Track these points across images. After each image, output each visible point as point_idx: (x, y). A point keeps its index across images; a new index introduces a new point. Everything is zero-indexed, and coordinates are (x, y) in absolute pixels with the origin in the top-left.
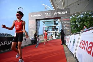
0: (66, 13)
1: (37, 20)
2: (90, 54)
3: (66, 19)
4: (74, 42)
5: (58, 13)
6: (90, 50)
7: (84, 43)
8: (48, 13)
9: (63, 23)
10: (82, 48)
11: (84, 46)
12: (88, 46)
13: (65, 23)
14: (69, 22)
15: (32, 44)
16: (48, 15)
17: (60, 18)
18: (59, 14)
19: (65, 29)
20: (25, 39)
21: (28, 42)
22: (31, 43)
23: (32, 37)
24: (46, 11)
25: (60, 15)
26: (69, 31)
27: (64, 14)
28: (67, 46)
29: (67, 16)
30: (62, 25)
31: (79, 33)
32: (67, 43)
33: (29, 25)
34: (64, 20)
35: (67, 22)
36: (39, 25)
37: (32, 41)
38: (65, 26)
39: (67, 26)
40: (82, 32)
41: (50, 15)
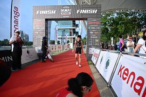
0: (96, 12)
1: (47, 20)
2: (139, 94)
3: (94, 23)
5: (84, 10)
8: (66, 10)
9: (89, 28)
10: (124, 79)
13: (92, 28)
14: (99, 28)
16: (66, 13)
17: (85, 19)
18: (85, 12)
19: (91, 37)
21: (32, 57)
22: (37, 58)
23: (38, 48)
24: (63, 6)
25: (86, 14)
26: (98, 41)
27: (92, 14)
28: (94, 65)
29: (97, 17)
30: (88, 31)
33: (34, 28)
34: (91, 23)
35: (96, 27)
38: (92, 33)
39: (95, 34)
41: (70, 13)
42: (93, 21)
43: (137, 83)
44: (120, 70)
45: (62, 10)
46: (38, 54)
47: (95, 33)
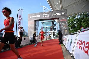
0: (64, 14)
1: (35, 21)
2: (87, 54)
3: (63, 20)
4: (71, 42)
6: (86, 49)
7: (81, 43)
8: (46, 14)
9: (60, 23)
10: (80, 48)
11: (81, 46)
12: (85, 46)
13: (62, 23)
14: (66, 23)
15: (31, 43)
16: (46, 16)
17: (58, 19)
18: (57, 15)
19: (62, 29)
20: (24, 39)
21: (27, 42)
23: (31, 37)
24: (44, 12)
25: (58, 16)
26: (67, 31)
27: (62, 15)
28: (64, 46)
29: (65, 17)
30: (60, 25)
31: (77, 33)
32: (64, 43)
34: (61, 20)
35: (65, 23)
36: (38, 26)
37: (31, 41)
38: (63, 26)
40: (79, 32)
41: (48, 16)
42: (63, 19)
43: (86, 47)
44: (78, 43)
45: (44, 15)
46: (30, 40)
47: (65, 26)
